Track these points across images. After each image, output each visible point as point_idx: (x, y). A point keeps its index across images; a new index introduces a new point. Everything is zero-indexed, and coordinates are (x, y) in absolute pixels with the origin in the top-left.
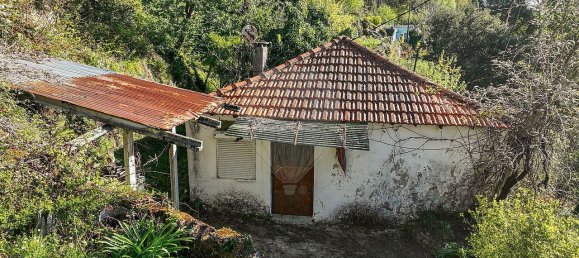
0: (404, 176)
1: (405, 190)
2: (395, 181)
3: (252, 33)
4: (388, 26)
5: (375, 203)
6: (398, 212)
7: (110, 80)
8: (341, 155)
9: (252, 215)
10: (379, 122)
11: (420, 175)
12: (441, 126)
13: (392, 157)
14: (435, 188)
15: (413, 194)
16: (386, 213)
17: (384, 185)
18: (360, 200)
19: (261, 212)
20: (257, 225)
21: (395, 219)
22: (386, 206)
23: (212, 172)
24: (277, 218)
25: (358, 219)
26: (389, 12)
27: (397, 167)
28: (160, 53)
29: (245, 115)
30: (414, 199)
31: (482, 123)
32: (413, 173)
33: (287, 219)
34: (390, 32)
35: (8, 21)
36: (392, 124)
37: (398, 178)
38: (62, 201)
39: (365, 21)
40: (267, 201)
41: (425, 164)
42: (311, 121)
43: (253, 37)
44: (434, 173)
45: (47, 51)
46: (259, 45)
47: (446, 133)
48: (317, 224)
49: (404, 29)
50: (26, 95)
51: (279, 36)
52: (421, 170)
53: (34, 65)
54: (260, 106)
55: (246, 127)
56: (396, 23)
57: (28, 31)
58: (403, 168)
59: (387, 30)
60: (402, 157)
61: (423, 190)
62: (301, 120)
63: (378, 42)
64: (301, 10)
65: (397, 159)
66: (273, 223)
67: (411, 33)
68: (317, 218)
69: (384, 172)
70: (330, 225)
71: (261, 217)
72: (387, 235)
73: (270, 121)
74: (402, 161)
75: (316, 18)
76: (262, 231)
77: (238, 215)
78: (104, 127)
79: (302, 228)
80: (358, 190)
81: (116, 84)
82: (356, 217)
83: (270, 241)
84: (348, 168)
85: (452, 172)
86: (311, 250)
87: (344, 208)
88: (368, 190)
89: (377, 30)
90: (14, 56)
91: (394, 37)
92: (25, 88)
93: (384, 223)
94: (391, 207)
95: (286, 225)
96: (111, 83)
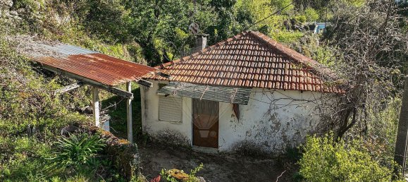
0: (278, 124)
1: (278, 134)
2: (272, 127)
3: (196, 28)
4: (311, 23)
5: (258, 141)
6: (274, 148)
7: (92, 57)
8: (236, 108)
9: (180, 146)
10: (260, 87)
11: (288, 124)
12: (302, 91)
13: (269, 111)
14: (298, 133)
15: (284, 137)
16: (265, 149)
17: (265, 130)
18: (248, 139)
19: (186, 144)
20: (181, 151)
21: (272, 153)
22: (266, 144)
23: (156, 117)
24: (195, 148)
25: (247, 152)
26: (313, 13)
27: (273, 118)
28: (137, 41)
29: (175, 81)
30: (285, 140)
31: (330, 90)
32: (284, 122)
33: (202, 149)
34: (312, 27)
35: (41, 21)
36: (269, 89)
37: (274, 125)
38: (42, 121)
39: (293, 19)
40: (190, 137)
41: (292, 116)
42: (216, 85)
43: (196, 31)
44: (298, 123)
45: (60, 40)
46: (201, 36)
47: (305, 96)
48: (220, 154)
49: (323, 25)
50: (39, 64)
51: (216, 30)
52: (289, 121)
53: (50, 47)
54: (186, 75)
55: (173, 88)
56: (318, 21)
57: (51, 27)
58: (277, 118)
59: (310, 26)
60: (276, 111)
61: (290, 134)
62: (209, 85)
63: (302, 34)
64: (233, 13)
65: (272, 112)
66: (192, 151)
67: (327, 28)
68: (220, 149)
69: (264, 121)
70: (229, 154)
71: (185, 147)
72: (265, 163)
73: (189, 84)
74: (276, 114)
75: (243, 18)
76: (184, 155)
77: (171, 145)
78: (78, 84)
79: (210, 156)
80: (247, 132)
81: (95, 59)
82: (246, 151)
83: (186, 162)
84: (241, 117)
85: (310, 123)
86: (212, 169)
87: (238, 144)
88: (254, 132)
89: (303, 26)
90: (40, 42)
91: (315, 31)
92: (38, 60)
93: (264, 155)
94: (269, 144)
95: (200, 153)
96: (91, 58)
